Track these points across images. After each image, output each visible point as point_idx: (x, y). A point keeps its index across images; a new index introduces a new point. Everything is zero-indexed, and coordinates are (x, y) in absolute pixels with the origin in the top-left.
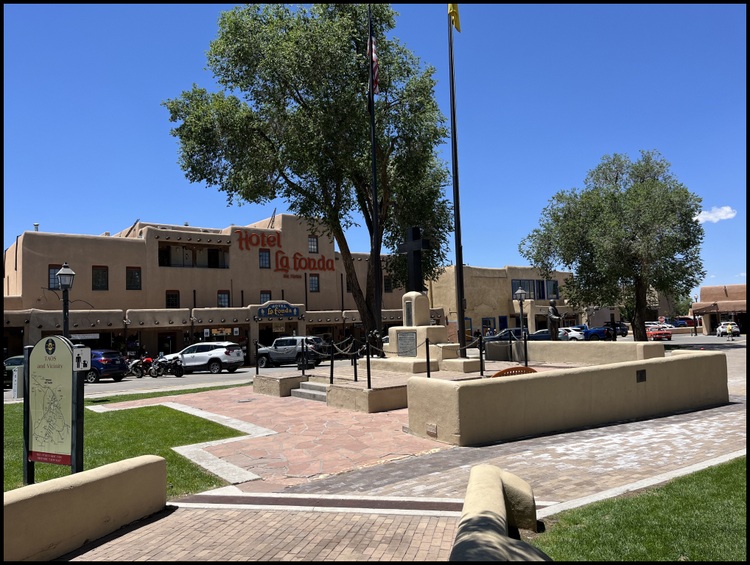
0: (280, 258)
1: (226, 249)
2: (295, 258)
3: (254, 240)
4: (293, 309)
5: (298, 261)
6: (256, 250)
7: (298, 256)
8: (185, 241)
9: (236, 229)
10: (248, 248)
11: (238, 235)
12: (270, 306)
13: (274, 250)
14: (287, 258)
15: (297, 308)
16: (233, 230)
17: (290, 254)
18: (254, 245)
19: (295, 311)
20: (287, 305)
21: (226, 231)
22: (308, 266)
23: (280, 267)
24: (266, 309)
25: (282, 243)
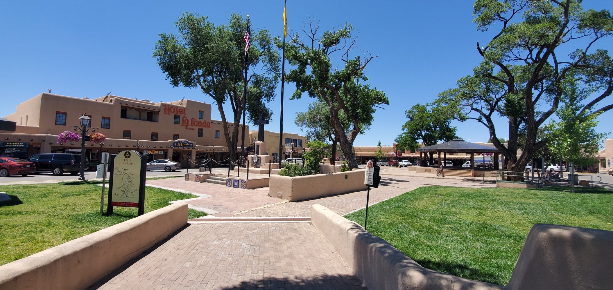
0: (184, 120)
1: (157, 113)
2: (192, 120)
3: (172, 110)
4: (190, 144)
5: (193, 122)
6: (173, 115)
7: (193, 120)
8: (136, 107)
9: (163, 104)
10: (169, 114)
11: (164, 107)
12: (179, 142)
13: (181, 116)
14: (188, 120)
15: (192, 144)
16: (162, 104)
17: (189, 118)
18: (172, 112)
19: (191, 145)
20: (187, 142)
21: (158, 104)
22: (198, 125)
23: (184, 124)
24: (177, 143)
25: (186, 113)
